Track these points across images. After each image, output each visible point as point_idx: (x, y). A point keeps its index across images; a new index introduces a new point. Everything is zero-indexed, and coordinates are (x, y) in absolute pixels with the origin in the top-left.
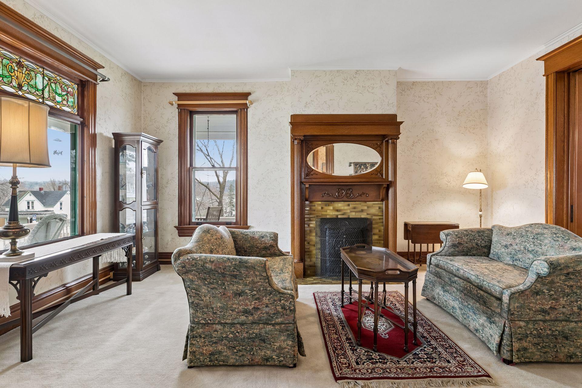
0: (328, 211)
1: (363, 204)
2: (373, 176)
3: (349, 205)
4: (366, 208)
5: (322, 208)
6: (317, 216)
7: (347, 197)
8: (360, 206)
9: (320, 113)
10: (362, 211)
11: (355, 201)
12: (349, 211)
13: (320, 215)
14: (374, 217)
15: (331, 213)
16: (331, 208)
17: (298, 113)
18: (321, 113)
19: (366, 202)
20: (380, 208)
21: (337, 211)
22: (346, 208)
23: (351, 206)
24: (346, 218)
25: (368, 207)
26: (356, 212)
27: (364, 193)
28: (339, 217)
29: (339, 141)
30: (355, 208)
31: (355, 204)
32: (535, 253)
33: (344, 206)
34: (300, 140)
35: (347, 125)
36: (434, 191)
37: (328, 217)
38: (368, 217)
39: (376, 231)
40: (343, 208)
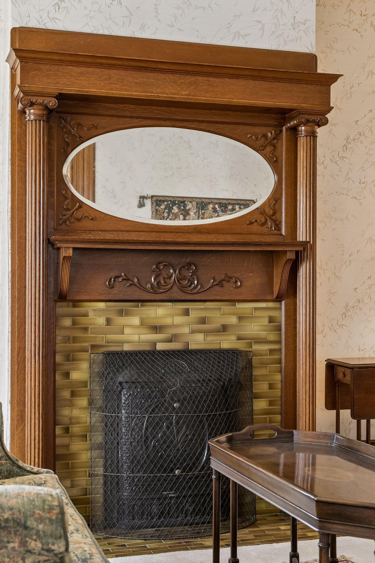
0: (127, 331)
1: (226, 308)
2: (255, 228)
3: (186, 313)
4: (233, 320)
5: (109, 321)
6: (93, 347)
7: (182, 289)
8: (217, 314)
9: (101, 32)
10: (224, 328)
11: (205, 301)
12: (186, 330)
13: (104, 344)
14: (256, 347)
15: (136, 338)
16: (136, 321)
17: (33, 24)
18: (107, 33)
19: (233, 302)
20: (271, 320)
21: (156, 329)
22: (179, 320)
23: (194, 315)
24: (179, 351)
25: (240, 318)
26: (206, 332)
27: (231, 278)
28: (160, 347)
29: (158, 119)
30: (203, 321)
31: (205, 309)
33: (172, 316)
34: (46, 107)
37: (127, 348)
38: (240, 346)
39: (261, 387)
40: (168, 321)
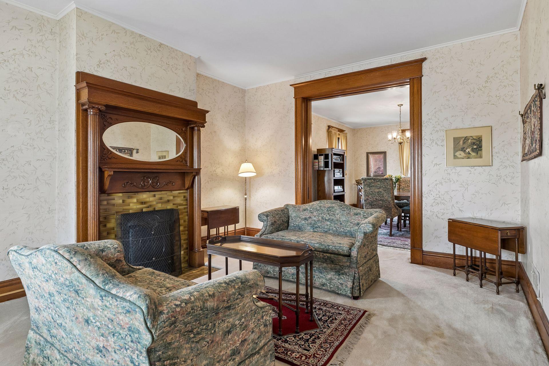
0: (131, 205)
1: (169, 193)
2: (179, 163)
3: (154, 196)
4: (171, 198)
5: (123, 201)
6: (117, 212)
7: (153, 187)
8: (165, 196)
9: (118, 80)
10: (168, 201)
11: (161, 191)
12: (155, 203)
13: (121, 211)
14: (179, 207)
15: (135, 207)
16: (135, 200)
17: (87, 71)
18: (120, 81)
19: (171, 191)
20: (184, 197)
21: (142, 203)
22: (152, 199)
23: (157, 196)
24: (151, 211)
25: (174, 197)
26: (162, 203)
27: (171, 182)
28: (144, 210)
29: (144, 119)
30: (161, 199)
31: (162, 194)
32: (331, 221)
33: (149, 197)
34: (99, 110)
35: (159, 103)
36: (213, 179)
37: (131, 211)
38: (174, 207)
39: (182, 222)
40: (148, 200)
